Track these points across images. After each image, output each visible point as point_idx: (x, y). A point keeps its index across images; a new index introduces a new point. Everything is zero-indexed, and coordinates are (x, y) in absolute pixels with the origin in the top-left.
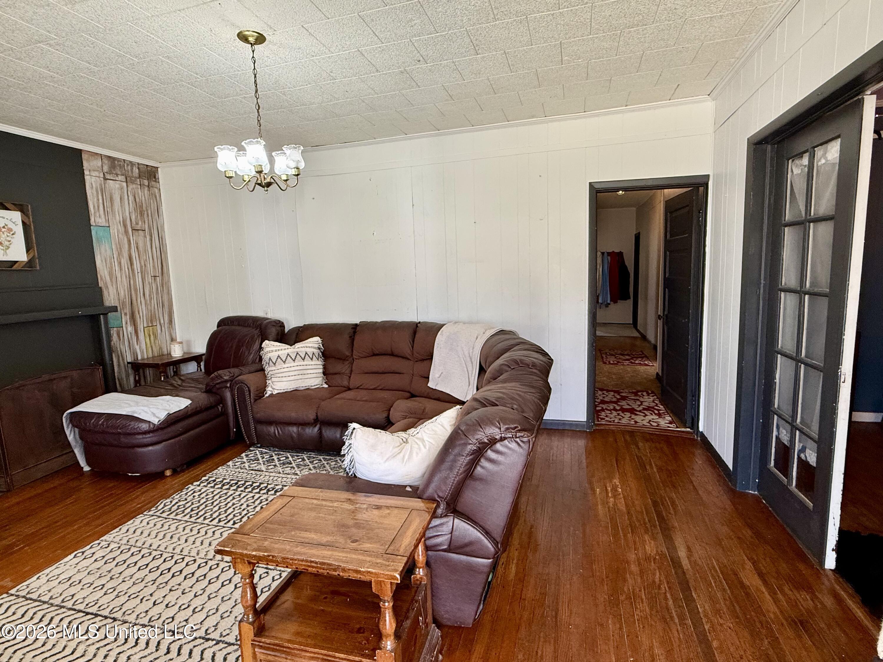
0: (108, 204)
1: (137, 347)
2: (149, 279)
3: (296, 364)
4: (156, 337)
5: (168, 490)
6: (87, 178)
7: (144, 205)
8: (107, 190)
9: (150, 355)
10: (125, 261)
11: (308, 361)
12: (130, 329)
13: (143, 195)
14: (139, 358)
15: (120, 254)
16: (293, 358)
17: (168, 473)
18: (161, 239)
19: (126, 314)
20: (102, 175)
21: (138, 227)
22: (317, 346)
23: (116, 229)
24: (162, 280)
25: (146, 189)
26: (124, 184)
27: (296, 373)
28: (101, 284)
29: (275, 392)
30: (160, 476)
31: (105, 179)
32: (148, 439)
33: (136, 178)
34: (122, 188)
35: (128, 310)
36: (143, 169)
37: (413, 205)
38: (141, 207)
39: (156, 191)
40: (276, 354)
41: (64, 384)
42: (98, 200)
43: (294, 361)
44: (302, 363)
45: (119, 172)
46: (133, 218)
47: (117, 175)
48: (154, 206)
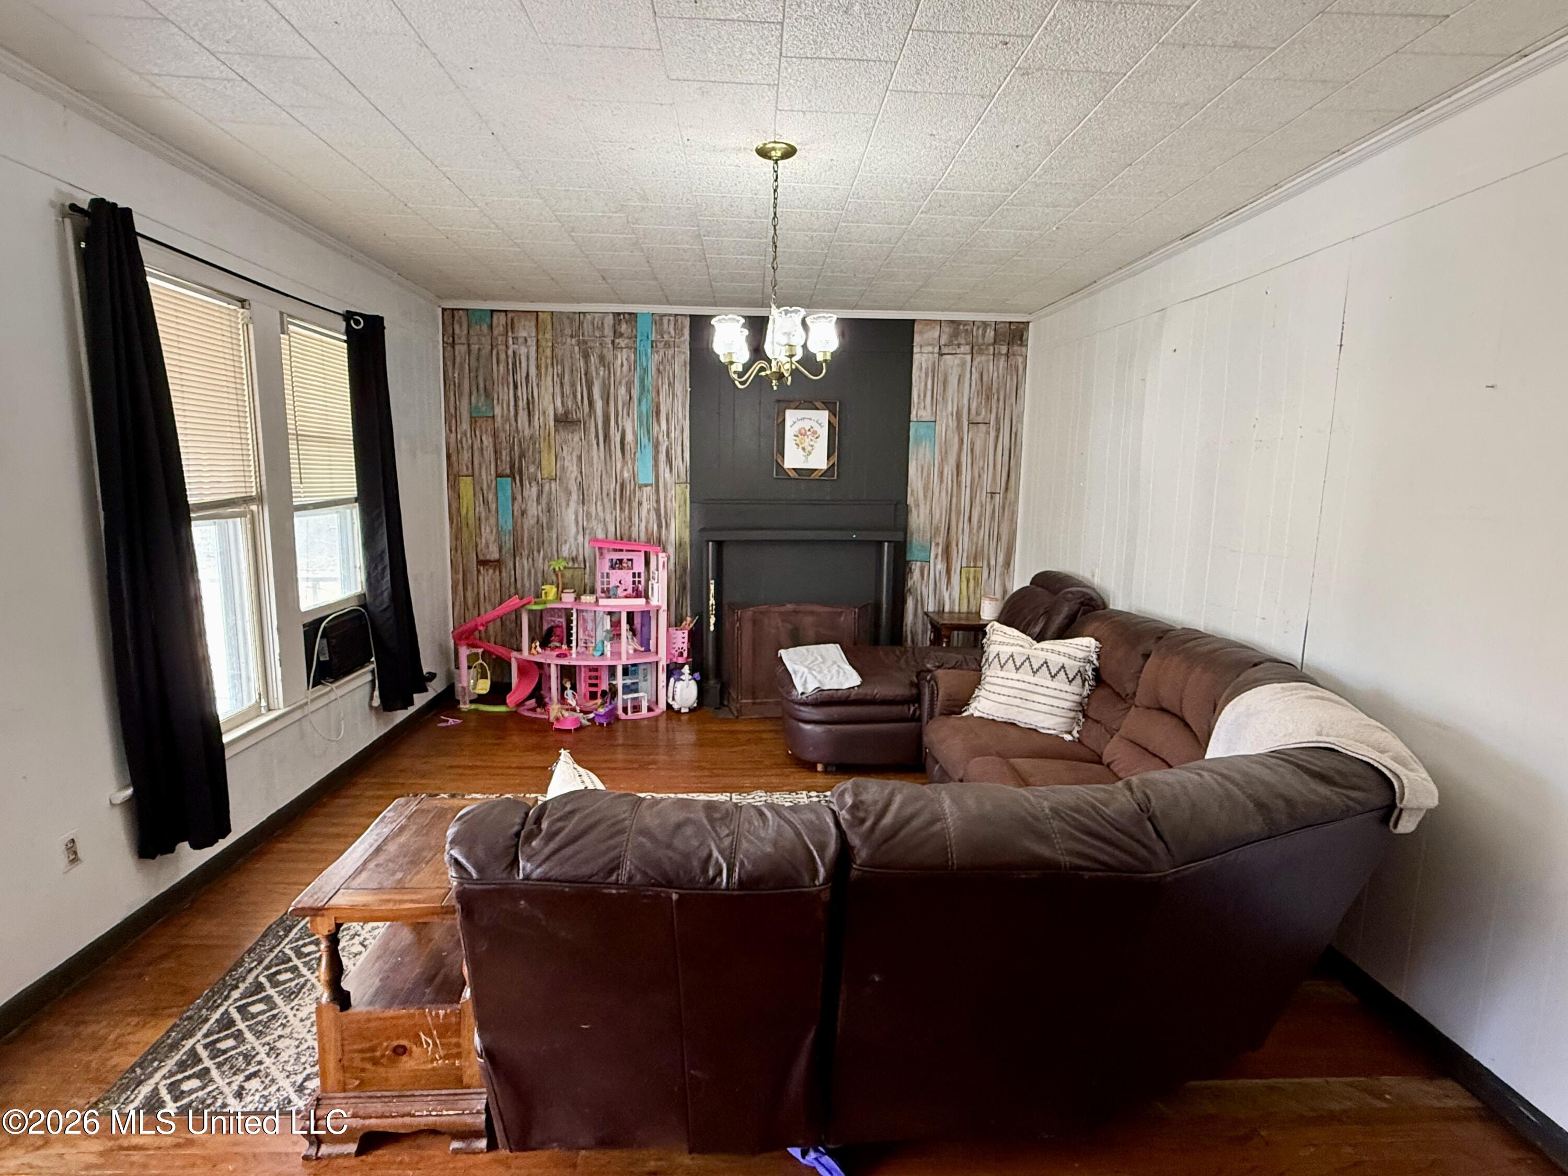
0: (939, 389)
1: (946, 595)
2: (982, 496)
4: (977, 584)
6: (916, 357)
7: (995, 386)
8: (942, 369)
9: (964, 609)
10: (949, 470)
11: (1043, 679)
12: (940, 566)
13: (995, 369)
14: (947, 609)
15: (943, 460)
16: (1018, 664)
17: (820, 767)
18: (1014, 436)
19: (937, 544)
20: (937, 350)
21: (980, 419)
22: (1081, 655)
23: (945, 425)
24: (1005, 498)
25: (1003, 359)
26: (969, 357)
27: (1012, 692)
28: (910, 500)
29: (977, 714)
31: (941, 354)
33: (989, 345)
34: (963, 364)
35: (941, 540)
36: (1002, 329)
38: (990, 389)
39: (1020, 360)
40: (1009, 650)
42: (926, 385)
43: (1017, 669)
44: (1030, 678)
45: (963, 341)
46: (974, 406)
47: (959, 345)
48: (1011, 385)
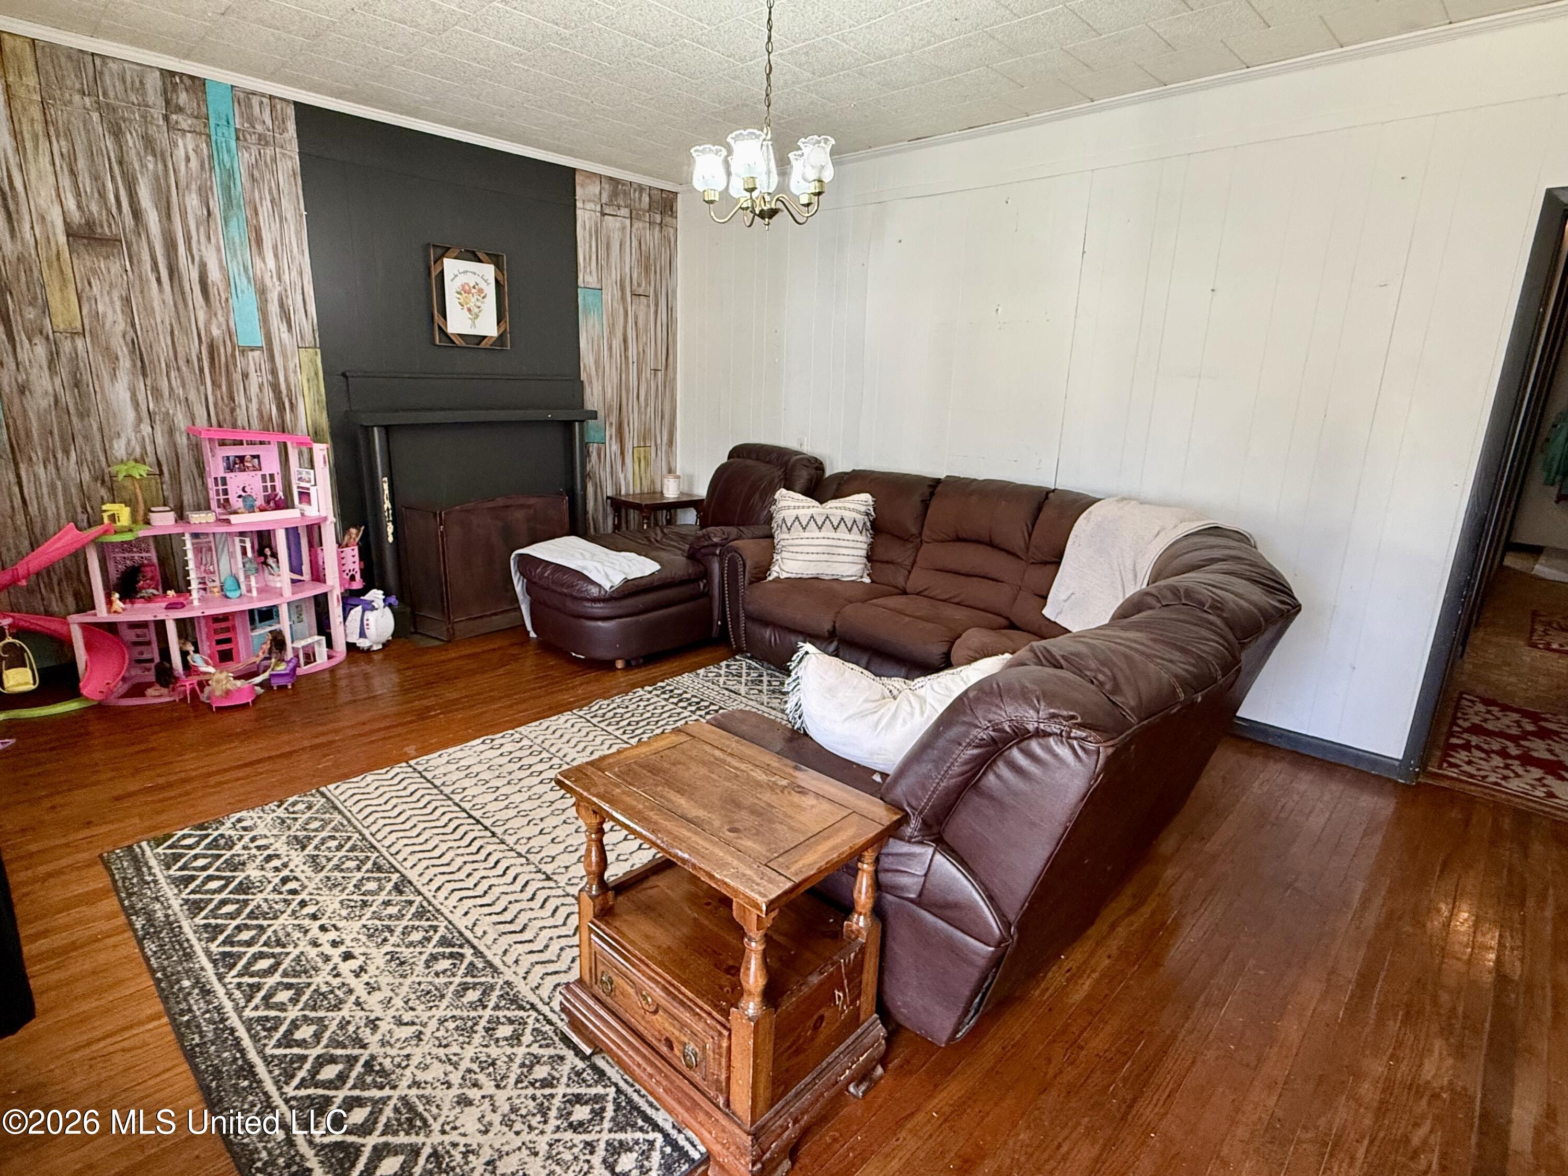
0: (603, 253)
1: (622, 476)
2: (647, 373)
3: (822, 534)
4: (647, 464)
5: (612, 688)
6: (579, 212)
7: (652, 257)
8: (604, 232)
9: (638, 491)
10: (617, 343)
11: (842, 533)
12: (615, 447)
13: (652, 237)
14: (623, 492)
15: (612, 333)
16: (820, 523)
17: (620, 664)
18: (670, 310)
19: (611, 424)
20: (598, 208)
21: (641, 291)
22: (863, 509)
23: (610, 294)
24: (666, 375)
25: (657, 228)
26: (628, 222)
27: (819, 549)
28: (583, 377)
29: (784, 576)
30: (608, 666)
31: (603, 214)
32: (598, 609)
33: (644, 211)
34: (623, 228)
35: (614, 419)
36: (656, 195)
37: (1084, 252)
38: (648, 258)
39: (672, 231)
40: (794, 513)
41: (519, 515)
42: (590, 247)
43: (820, 528)
44: (832, 534)
45: (622, 203)
46: (635, 276)
47: (619, 207)
48: (665, 258)
